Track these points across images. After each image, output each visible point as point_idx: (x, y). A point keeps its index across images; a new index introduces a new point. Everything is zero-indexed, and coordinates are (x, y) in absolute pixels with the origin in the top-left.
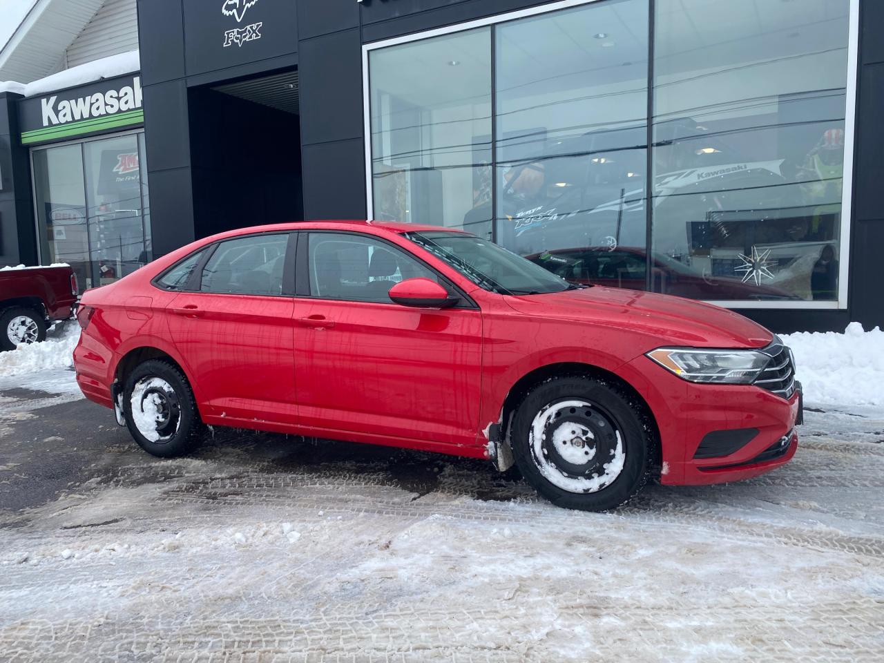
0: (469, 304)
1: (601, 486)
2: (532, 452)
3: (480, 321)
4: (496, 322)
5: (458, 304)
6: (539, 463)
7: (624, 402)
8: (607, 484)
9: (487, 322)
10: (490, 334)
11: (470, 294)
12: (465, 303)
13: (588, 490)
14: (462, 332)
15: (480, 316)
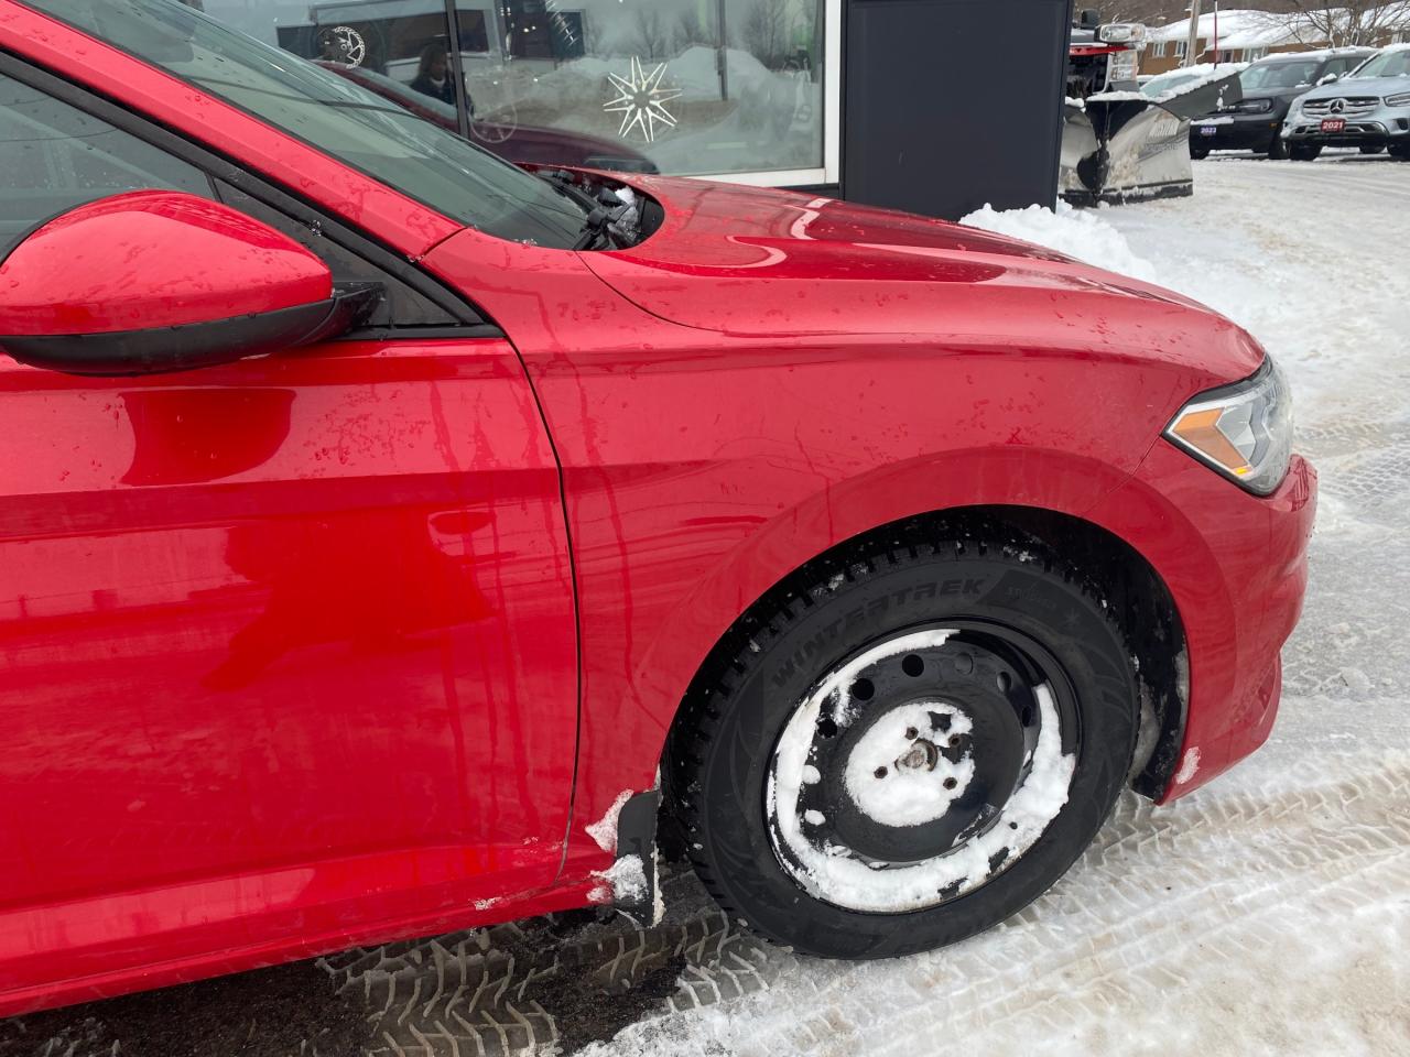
0: (434, 314)
1: (995, 861)
2: (775, 837)
3: (519, 390)
4: (599, 385)
5: (379, 317)
6: (797, 863)
7: (1087, 601)
8: (1014, 854)
9: (559, 392)
10: (591, 451)
11: (428, 260)
12: (407, 304)
13: (955, 886)
14: (450, 458)
15: (515, 367)
